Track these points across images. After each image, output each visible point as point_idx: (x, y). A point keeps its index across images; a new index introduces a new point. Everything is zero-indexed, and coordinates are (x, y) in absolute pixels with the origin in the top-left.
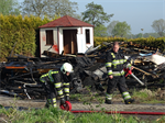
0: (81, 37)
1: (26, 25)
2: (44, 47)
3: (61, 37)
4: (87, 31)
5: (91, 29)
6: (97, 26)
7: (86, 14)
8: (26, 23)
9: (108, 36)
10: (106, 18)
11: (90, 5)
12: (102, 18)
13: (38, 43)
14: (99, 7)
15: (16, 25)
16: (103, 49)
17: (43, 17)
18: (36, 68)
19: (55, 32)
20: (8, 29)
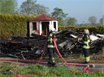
0: (51, 27)
1: (22, 20)
2: (32, 31)
3: (41, 26)
4: (55, 23)
5: (57, 22)
6: (59, 20)
7: (54, 14)
8: (22, 18)
9: (65, 25)
10: (64, 15)
11: (55, 9)
12: (62, 16)
13: (28, 29)
14: (60, 10)
15: (17, 20)
17: (31, 15)
18: (27, 43)
19: (37, 24)
20: (12, 22)
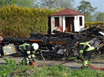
0: (76, 22)
1: (42, 14)
2: (53, 28)
3: (64, 21)
4: (81, 18)
5: (83, 17)
6: (86, 15)
7: (80, 8)
8: (42, 12)
9: (94, 21)
10: (92, 10)
11: (82, 2)
12: (90, 10)
13: (50, 25)
14: (88, 3)
15: (36, 14)
16: (90, 29)
17: (53, 9)
18: (48, 41)
19: (60, 19)
20: (31, 17)
